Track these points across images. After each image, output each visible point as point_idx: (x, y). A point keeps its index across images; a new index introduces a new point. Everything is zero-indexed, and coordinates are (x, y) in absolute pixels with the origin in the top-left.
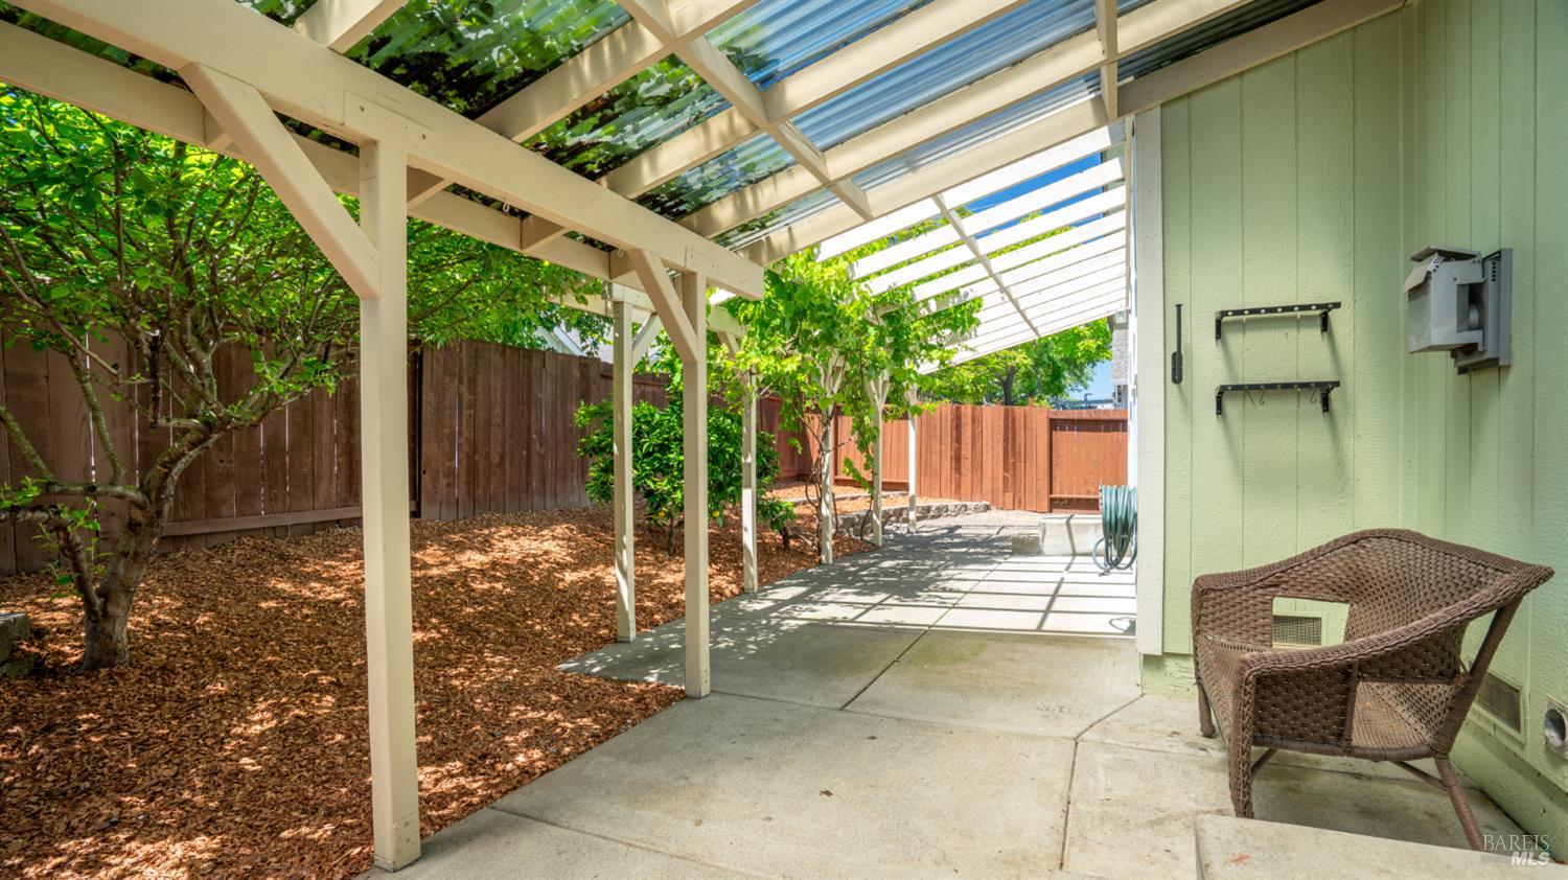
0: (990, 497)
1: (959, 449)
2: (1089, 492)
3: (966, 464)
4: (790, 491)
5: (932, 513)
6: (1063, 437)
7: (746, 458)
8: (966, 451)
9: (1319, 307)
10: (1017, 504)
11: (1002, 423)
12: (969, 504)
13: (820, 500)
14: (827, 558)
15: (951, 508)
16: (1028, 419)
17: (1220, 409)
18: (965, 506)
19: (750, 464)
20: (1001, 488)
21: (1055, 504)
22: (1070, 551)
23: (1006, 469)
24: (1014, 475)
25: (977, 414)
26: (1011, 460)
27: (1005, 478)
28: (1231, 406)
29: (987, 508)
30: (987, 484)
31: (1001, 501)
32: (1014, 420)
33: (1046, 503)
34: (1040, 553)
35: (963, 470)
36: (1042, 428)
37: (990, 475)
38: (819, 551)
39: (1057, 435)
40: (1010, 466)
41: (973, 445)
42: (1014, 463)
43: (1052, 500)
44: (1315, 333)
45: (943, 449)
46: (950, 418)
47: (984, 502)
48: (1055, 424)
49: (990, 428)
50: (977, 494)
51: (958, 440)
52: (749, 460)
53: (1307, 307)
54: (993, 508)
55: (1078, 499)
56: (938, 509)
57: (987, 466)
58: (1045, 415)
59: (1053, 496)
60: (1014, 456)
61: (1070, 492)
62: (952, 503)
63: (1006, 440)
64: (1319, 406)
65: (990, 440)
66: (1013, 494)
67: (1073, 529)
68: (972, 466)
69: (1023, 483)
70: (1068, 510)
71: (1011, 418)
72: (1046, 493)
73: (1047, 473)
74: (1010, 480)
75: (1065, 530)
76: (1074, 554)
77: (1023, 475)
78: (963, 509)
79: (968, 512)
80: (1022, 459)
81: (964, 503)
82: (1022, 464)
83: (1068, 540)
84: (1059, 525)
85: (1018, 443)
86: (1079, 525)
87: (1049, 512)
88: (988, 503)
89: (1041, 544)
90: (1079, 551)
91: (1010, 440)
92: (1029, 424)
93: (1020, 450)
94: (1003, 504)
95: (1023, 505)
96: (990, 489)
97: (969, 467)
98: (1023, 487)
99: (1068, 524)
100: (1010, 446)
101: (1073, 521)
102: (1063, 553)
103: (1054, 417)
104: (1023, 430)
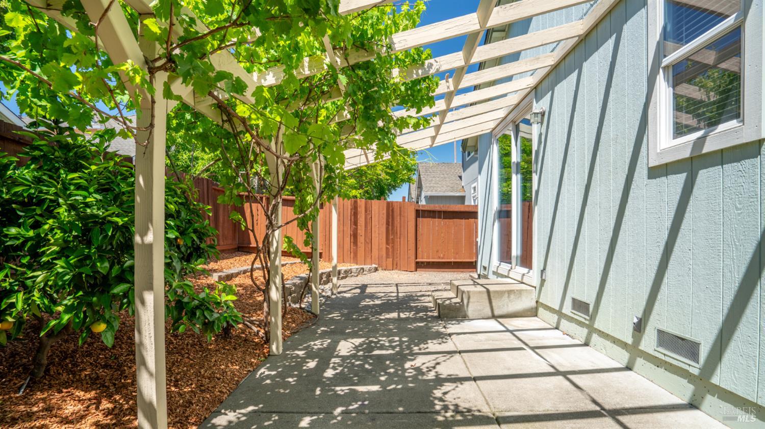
0: (377, 262)
1: (356, 229)
2: (439, 258)
3: (361, 239)
4: (231, 260)
5: (342, 275)
6: (424, 222)
7: (143, 234)
8: (361, 231)
10: (395, 266)
11: (385, 212)
12: (364, 267)
13: (268, 283)
14: (277, 348)
15: (354, 270)
16: (402, 209)
18: (363, 269)
19: (150, 246)
20: (385, 255)
21: (420, 266)
22: (490, 314)
23: (387, 243)
24: (393, 247)
25: (369, 206)
26: (391, 237)
27: (387, 248)
29: (376, 270)
30: (375, 253)
31: (384, 264)
32: (393, 211)
33: (413, 265)
34: (465, 318)
35: (359, 244)
36: (412, 215)
37: (377, 247)
38: (267, 340)
39: (420, 220)
40: (390, 241)
41: (366, 226)
42: (393, 239)
43: (417, 263)
45: (345, 229)
46: (350, 207)
47: (374, 266)
48: (419, 214)
49: (377, 215)
50: (368, 260)
51: (356, 223)
52: (149, 238)
54: (380, 269)
55: (433, 262)
56: (346, 272)
57: (375, 241)
58: (413, 207)
59: (418, 260)
60: (393, 233)
61: (428, 258)
62: (354, 267)
63: (388, 223)
65: (377, 223)
66: (391, 259)
67: (492, 295)
68: (365, 241)
69: (398, 252)
70: (427, 269)
71: (391, 209)
72: (413, 257)
73: (414, 245)
74: (390, 250)
75: (485, 296)
76: (494, 317)
77: (399, 246)
78: (362, 271)
79: (365, 273)
80: (398, 237)
81: (361, 267)
82: (399, 240)
83: (488, 304)
84: (480, 292)
85: (395, 226)
86: (496, 292)
87: (416, 271)
88: (377, 266)
89: (466, 307)
90: (497, 313)
91: (390, 224)
92: (402, 213)
93: (397, 230)
94: (386, 266)
95: (399, 267)
96: (377, 256)
97: (363, 241)
98: (398, 254)
99: (488, 292)
100: (390, 227)
101: (491, 288)
102: (483, 316)
103: (418, 208)
104: (399, 217)
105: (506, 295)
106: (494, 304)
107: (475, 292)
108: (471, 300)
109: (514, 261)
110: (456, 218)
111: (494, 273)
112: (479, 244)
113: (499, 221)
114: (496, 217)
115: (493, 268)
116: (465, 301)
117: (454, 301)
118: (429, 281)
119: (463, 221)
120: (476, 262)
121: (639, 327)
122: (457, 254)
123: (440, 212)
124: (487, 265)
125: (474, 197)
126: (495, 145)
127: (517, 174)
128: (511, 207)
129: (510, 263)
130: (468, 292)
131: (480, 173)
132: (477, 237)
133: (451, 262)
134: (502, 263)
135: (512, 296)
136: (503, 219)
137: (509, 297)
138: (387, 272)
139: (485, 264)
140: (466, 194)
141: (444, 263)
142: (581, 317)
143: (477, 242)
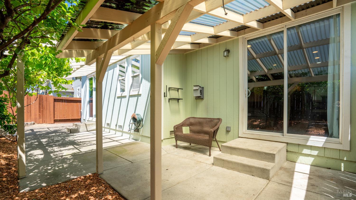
2: (65, 118)
6: (58, 104)
9: (178, 88)
10: (44, 122)
11: (38, 99)
16: (47, 98)
17: (169, 102)
20: (38, 118)
22: (86, 130)
23: (39, 112)
24: (43, 114)
26: (41, 110)
27: (39, 115)
28: (170, 101)
29: (34, 124)
30: (33, 116)
31: (38, 121)
33: (53, 121)
34: (79, 132)
36: (52, 101)
37: (34, 114)
39: (56, 103)
40: (41, 111)
42: (42, 110)
43: (55, 120)
44: (177, 92)
47: (33, 122)
48: (55, 100)
50: (30, 120)
53: (176, 88)
54: (36, 124)
58: (53, 98)
59: (55, 119)
60: (43, 108)
61: (60, 118)
64: (177, 102)
66: (42, 119)
67: (87, 125)
68: (27, 111)
69: (45, 116)
70: (59, 123)
71: (41, 98)
72: (53, 118)
73: (53, 113)
74: (41, 115)
75: (85, 126)
76: (87, 131)
77: (45, 114)
78: (27, 124)
79: (28, 125)
80: (45, 109)
81: (27, 123)
82: (45, 111)
83: (86, 128)
84: (83, 125)
85: (44, 105)
86: (88, 124)
87: (54, 123)
88: (34, 122)
89: (79, 130)
90: (88, 130)
91: (41, 104)
92: (47, 100)
93: (44, 107)
94: (39, 122)
95: (46, 122)
96: (34, 118)
97: (26, 112)
98: (45, 117)
99: (86, 124)
100: (41, 106)
101: (87, 124)
102: (85, 131)
103: (55, 98)
104: (45, 102)
105: (91, 125)
106: (87, 128)
107: (82, 125)
108: (81, 127)
109: (94, 116)
110: (72, 102)
111: (88, 121)
112: (82, 112)
113: (89, 104)
114: (88, 103)
115: (87, 119)
116: (79, 128)
117: (75, 128)
118: (62, 126)
119: (75, 104)
120: (80, 119)
121: (116, 125)
122: (72, 116)
123: (65, 100)
124: (85, 119)
125: (78, 93)
126: (88, 80)
127: (94, 91)
128: (93, 99)
129: (93, 117)
130: (80, 125)
131: (82, 87)
132: (81, 109)
133: (70, 119)
134: (90, 117)
135: (93, 125)
136: (90, 103)
137: (92, 125)
138: (39, 124)
139: (84, 118)
140: (75, 91)
141: (67, 119)
142: (108, 127)
143: (81, 111)
